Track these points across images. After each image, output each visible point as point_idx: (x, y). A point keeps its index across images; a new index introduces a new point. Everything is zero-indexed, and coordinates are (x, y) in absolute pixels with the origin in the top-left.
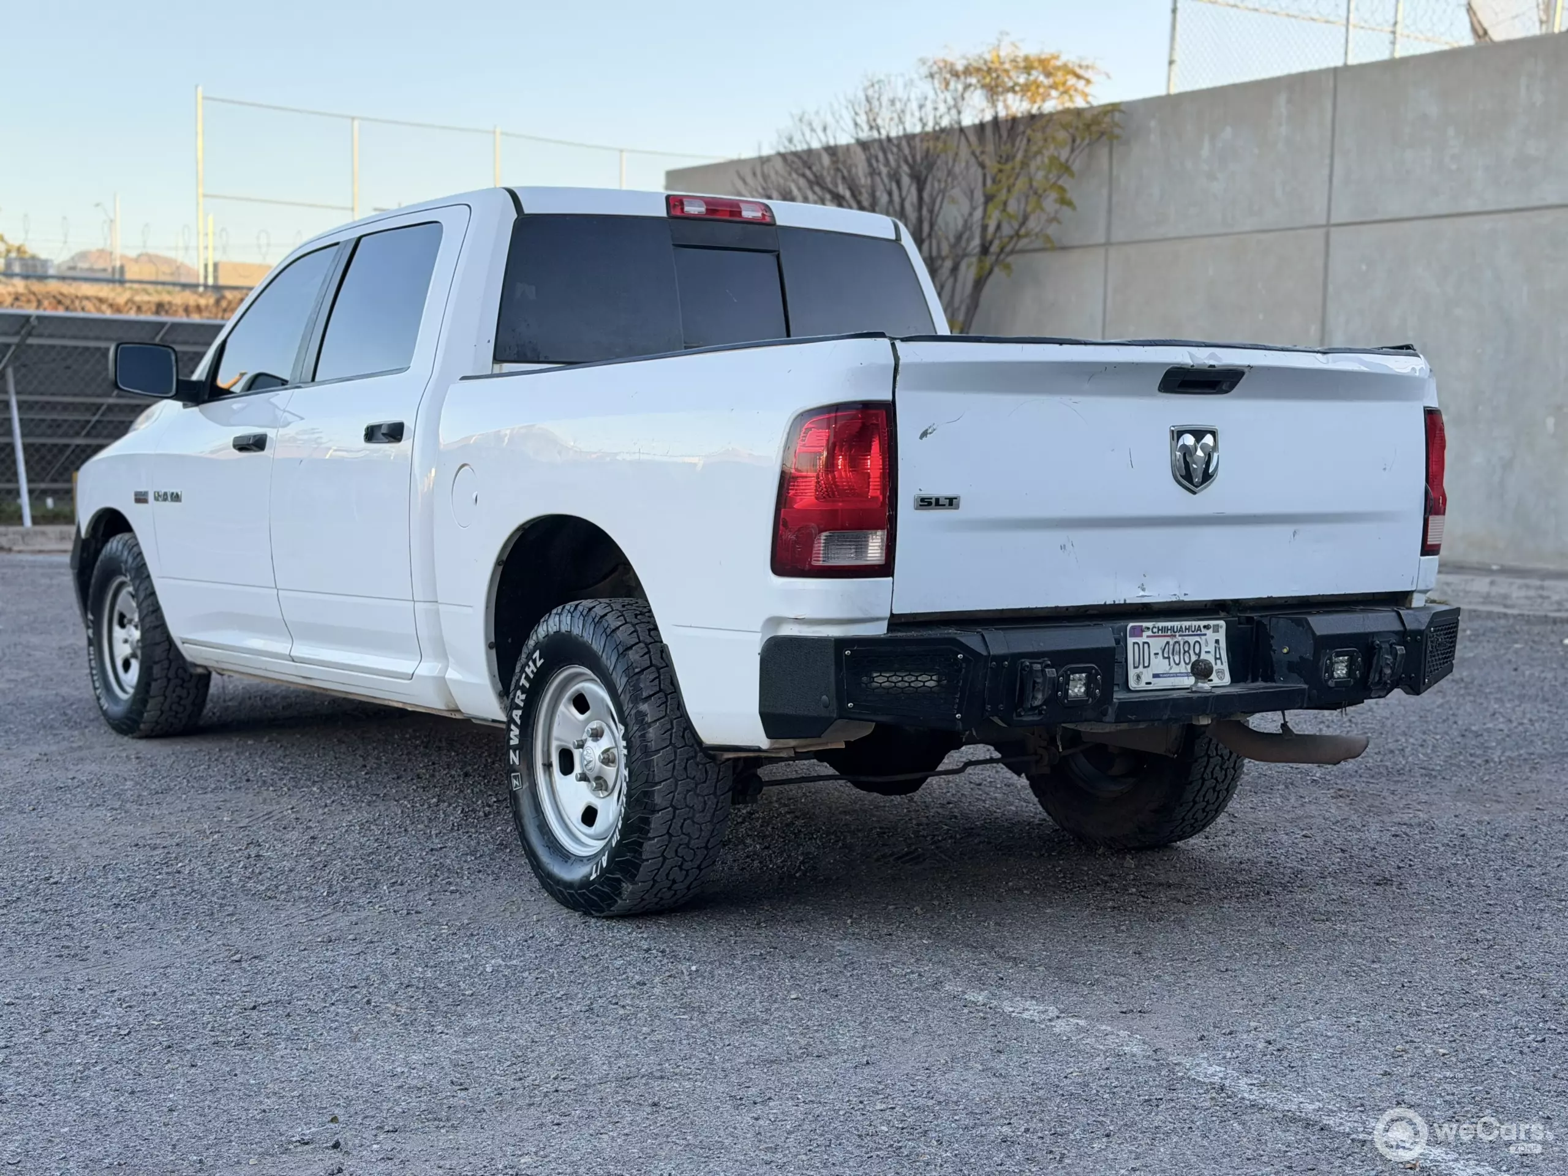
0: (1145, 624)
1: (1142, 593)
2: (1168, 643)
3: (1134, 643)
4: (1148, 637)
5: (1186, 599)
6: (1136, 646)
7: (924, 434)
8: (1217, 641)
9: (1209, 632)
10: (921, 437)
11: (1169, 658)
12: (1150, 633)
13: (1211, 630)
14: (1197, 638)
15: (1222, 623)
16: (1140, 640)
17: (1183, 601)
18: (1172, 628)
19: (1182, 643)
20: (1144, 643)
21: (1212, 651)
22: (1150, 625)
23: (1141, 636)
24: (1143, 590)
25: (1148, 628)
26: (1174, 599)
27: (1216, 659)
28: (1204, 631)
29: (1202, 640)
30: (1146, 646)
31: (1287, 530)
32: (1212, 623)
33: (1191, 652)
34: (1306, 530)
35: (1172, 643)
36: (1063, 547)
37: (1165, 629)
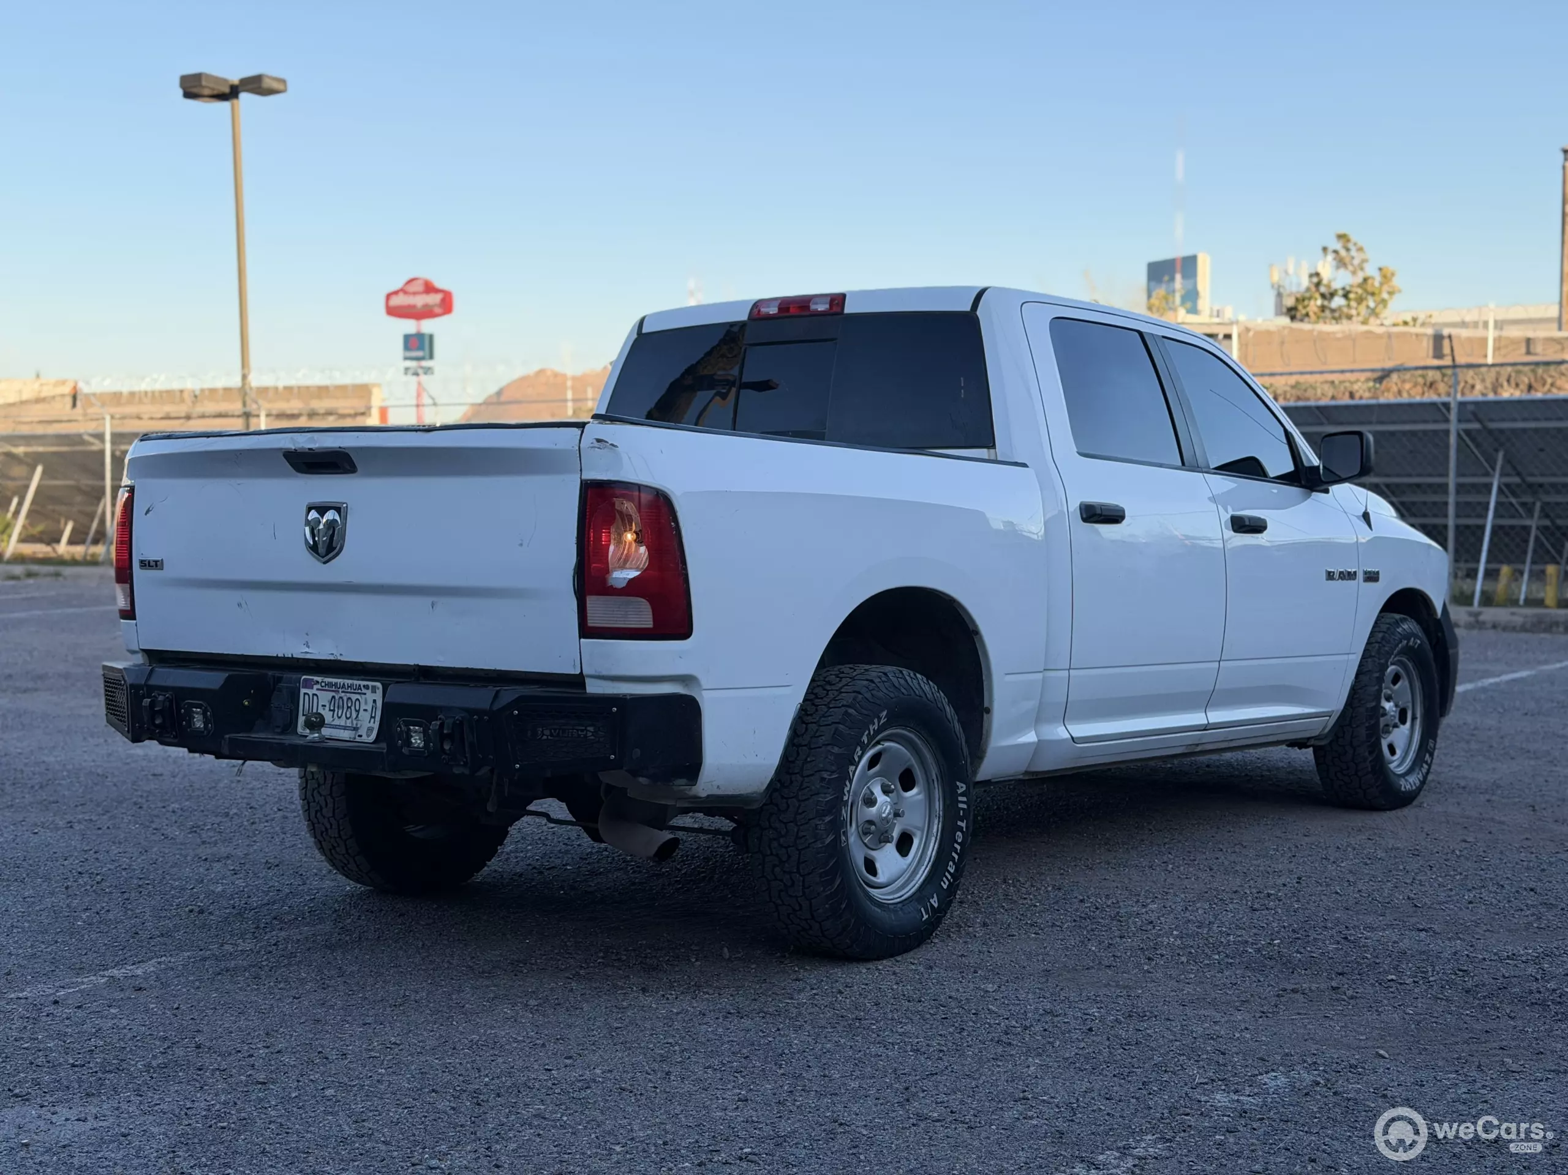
0: (316, 678)
1: (307, 650)
2: (333, 697)
3: (305, 694)
4: (318, 689)
5: (342, 659)
6: (307, 697)
7: (148, 512)
8: (375, 701)
9: (368, 692)
10: (146, 514)
11: (333, 711)
12: (319, 686)
13: (370, 690)
14: (358, 696)
15: (379, 685)
16: (310, 692)
17: (340, 661)
18: (336, 684)
19: (345, 699)
20: (314, 695)
21: (370, 709)
22: (319, 679)
23: (312, 688)
24: (308, 647)
25: (318, 682)
26: (332, 658)
27: (371, 717)
28: (364, 691)
29: (362, 698)
30: (315, 697)
31: (425, 601)
32: (370, 684)
33: (353, 708)
34: (443, 602)
35: (337, 698)
36: (239, 605)
37: (330, 684)
